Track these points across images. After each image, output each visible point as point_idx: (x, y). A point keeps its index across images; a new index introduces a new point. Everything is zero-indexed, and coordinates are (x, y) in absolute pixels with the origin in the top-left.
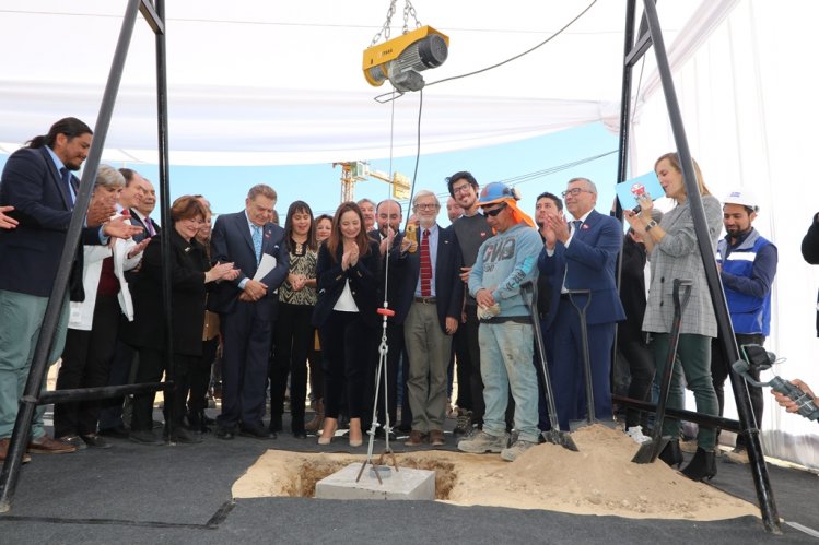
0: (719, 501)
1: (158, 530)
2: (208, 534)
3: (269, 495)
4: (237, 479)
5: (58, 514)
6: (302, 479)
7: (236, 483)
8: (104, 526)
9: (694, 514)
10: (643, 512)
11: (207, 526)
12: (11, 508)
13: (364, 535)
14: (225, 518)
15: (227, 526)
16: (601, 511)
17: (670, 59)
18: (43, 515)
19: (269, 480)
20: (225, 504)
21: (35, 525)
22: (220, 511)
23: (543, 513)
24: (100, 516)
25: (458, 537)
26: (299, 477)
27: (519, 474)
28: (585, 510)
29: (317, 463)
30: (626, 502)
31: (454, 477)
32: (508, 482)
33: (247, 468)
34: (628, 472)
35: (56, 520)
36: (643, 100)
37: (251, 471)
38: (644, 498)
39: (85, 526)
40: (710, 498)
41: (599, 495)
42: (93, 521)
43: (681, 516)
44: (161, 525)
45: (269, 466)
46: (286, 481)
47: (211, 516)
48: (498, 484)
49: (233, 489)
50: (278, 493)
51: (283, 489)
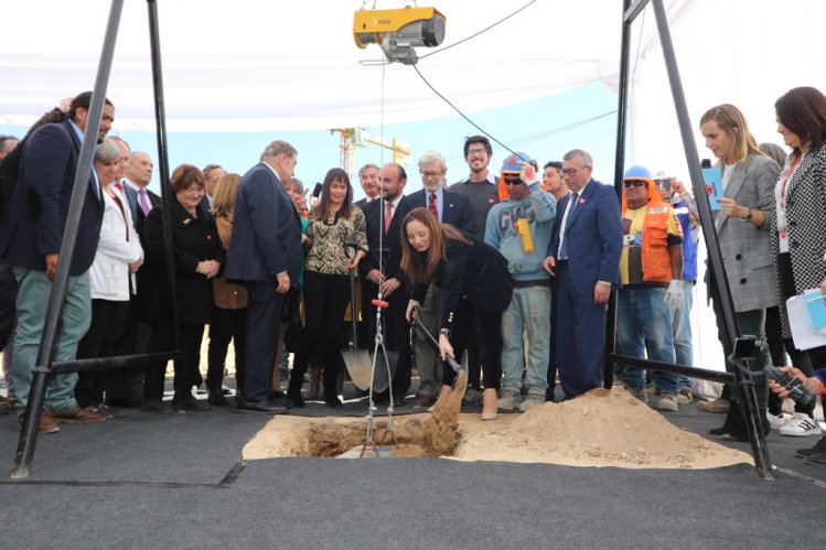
0: (715, 452)
1: (173, 490)
2: (222, 493)
3: (279, 456)
4: (247, 442)
5: (76, 478)
6: (311, 441)
7: (247, 446)
8: (121, 488)
9: (690, 464)
10: (641, 463)
11: (220, 485)
12: (30, 474)
13: (371, 489)
14: (236, 477)
15: (239, 485)
16: (600, 463)
17: (669, 16)
18: (62, 479)
19: (278, 443)
20: (237, 465)
21: (55, 488)
22: (232, 471)
23: (544, 466)
24: (115, 479)
25: (461, 490)
26: (307, 440)
27: (521, 431)
28: (585, 462)
29: (324, 426)
30: (624, 454)
31: (459, 436)
32: (511, 438)
33: (256, 432)
34: (627, 426)
35: (75, 484)
36: (644, 58)
37: (260, 435)
38: (641, 449)
39: (103, 488)
40: (707, 449)
41: (598, 449)
42: (109, 483)
43: (677, 466)
44: (177, 485)
45: (278, 430)
46: (295, 444)
47: (223, 476)
48: (499, 441)
49: (243, 452)
50: (287, 454)
51: (292, 451)
